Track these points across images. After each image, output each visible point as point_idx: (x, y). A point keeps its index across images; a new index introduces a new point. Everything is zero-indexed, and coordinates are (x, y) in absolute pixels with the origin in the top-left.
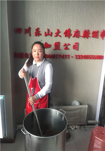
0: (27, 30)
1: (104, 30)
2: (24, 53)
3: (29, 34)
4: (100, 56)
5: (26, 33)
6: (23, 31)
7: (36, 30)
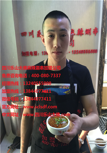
0: (30, 33)
1: (96, 28)
2: (30, 52)
3: (32, 36)
4: (94, 50)
5: (30, 35)
6: (28, 34)
7: (38, 32)
